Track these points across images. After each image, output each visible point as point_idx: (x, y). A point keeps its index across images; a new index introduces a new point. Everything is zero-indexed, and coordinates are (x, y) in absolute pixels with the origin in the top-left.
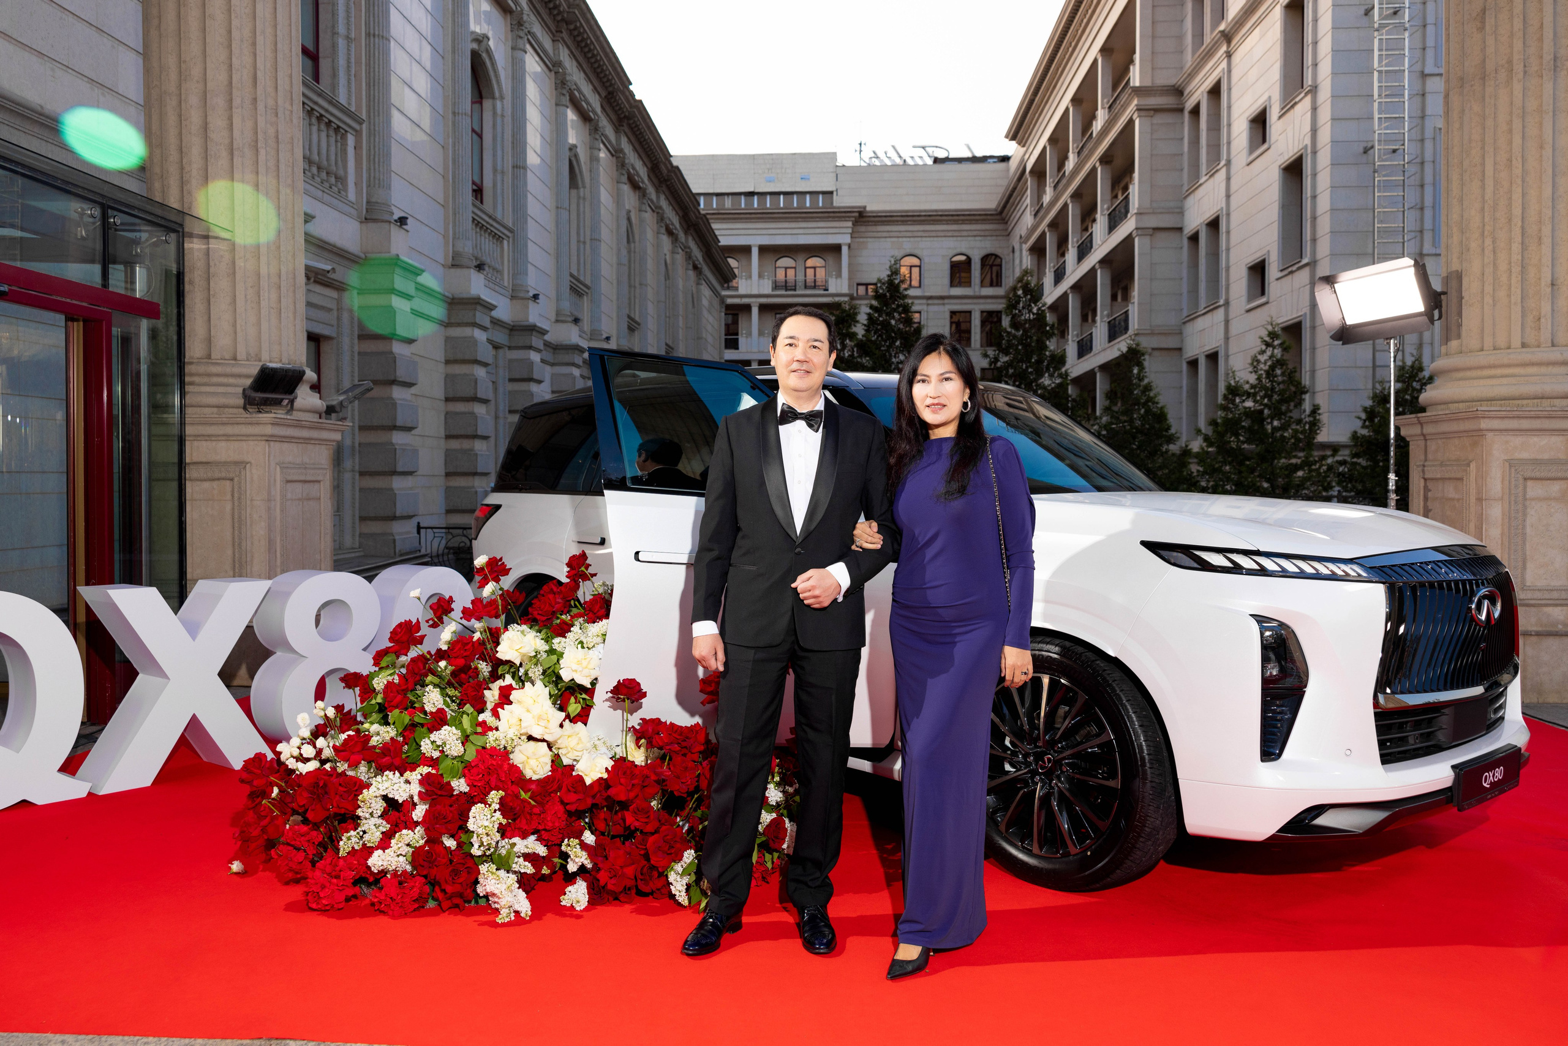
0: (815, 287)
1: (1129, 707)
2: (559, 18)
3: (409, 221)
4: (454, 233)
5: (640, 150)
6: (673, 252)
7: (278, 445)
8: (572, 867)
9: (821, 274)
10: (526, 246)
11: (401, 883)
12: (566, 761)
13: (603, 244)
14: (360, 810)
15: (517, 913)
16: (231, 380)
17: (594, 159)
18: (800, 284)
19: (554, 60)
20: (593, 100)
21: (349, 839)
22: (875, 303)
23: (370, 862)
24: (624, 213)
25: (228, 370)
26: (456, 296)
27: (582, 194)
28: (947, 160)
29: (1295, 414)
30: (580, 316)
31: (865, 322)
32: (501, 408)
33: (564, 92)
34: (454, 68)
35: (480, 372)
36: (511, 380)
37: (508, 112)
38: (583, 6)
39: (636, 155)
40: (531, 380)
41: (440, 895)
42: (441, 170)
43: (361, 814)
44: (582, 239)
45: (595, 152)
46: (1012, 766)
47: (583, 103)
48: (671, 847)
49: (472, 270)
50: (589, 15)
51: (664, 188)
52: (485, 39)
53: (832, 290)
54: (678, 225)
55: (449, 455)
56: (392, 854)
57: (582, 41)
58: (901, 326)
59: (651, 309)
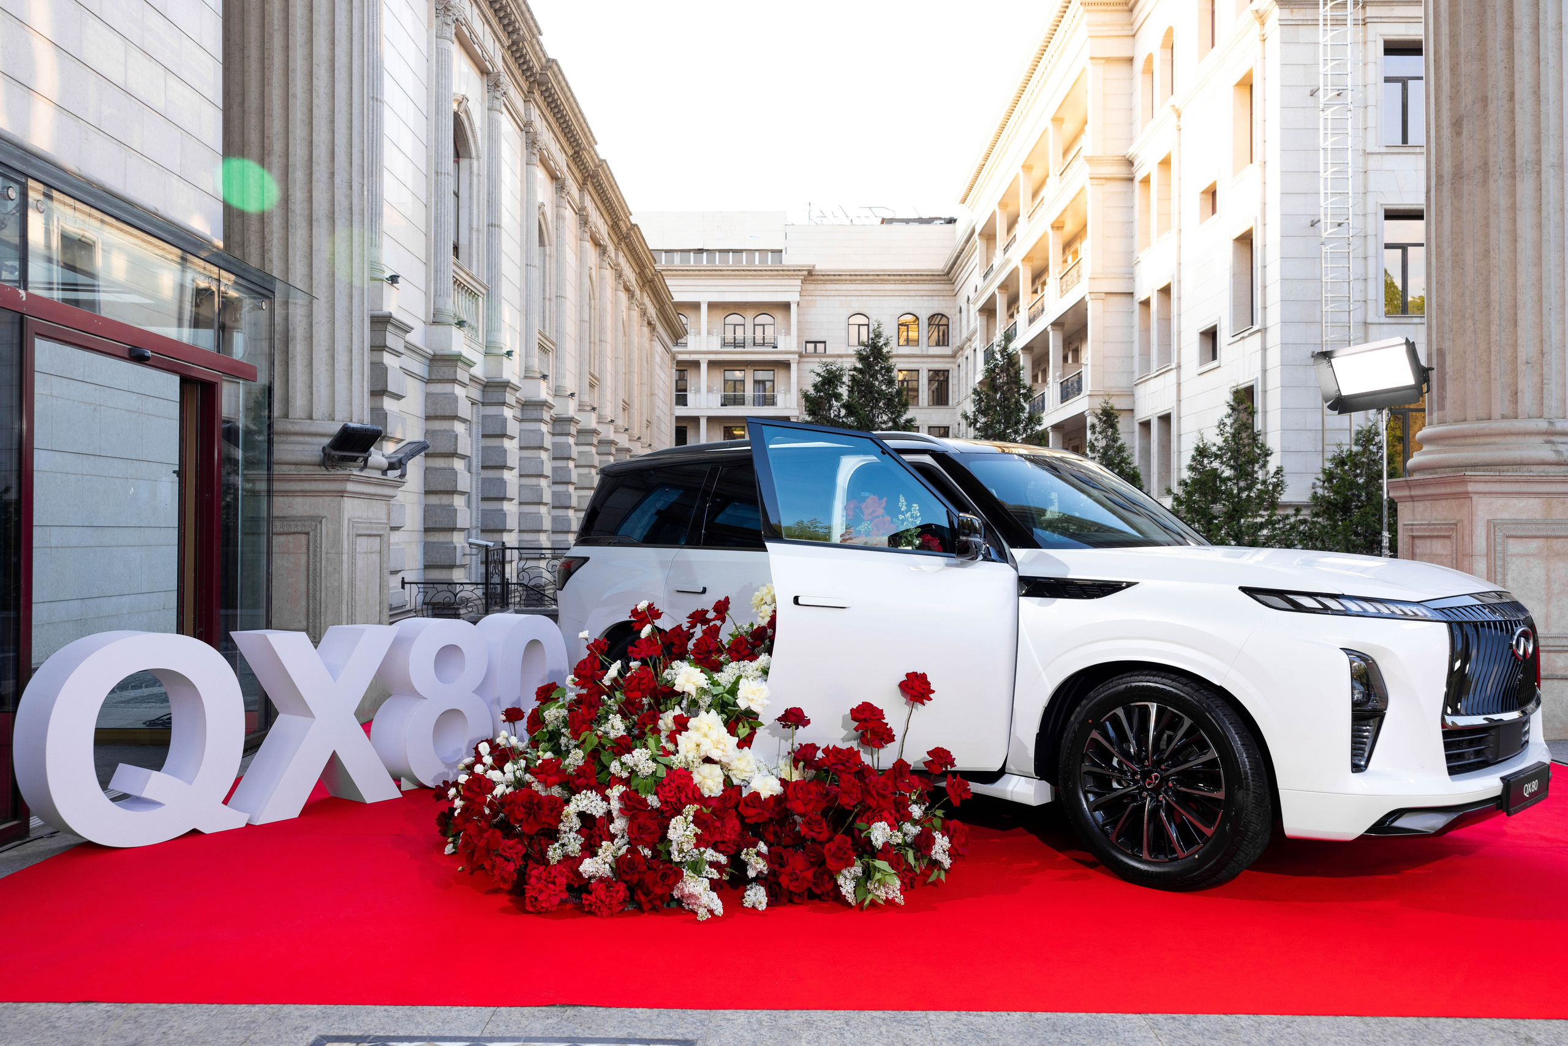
0: (763, 344)
2: (532, 79)
3: (400, 279)
4: (436, 291)
5: (602, 209)
6: (629, 309)
7: (350, 499)
8: (752, 874)
9: (769, 331)
10: (500, 303)
11: (607, 887)
12: (736, 782)
13: (567, 301)
14: (561, 825)
15: (711, 912)
16: (307, 439)
17: (559, 217)
18: (749, 341)
19: (525, 120)
20: (560, 160)
21: (555, 850)
22: (859, 366)
23: (581, 869)
24: (587, 271)
25: (305, 429)
26: (437, 353)
27: (548, 252)
28: (891, 221)
29: (1260, 475)
30: (546, 373)
31: (850, 383)
32: (474, 463)
33: (535, 151)
34: (437, 129)
35: (459, 428)
36: (484, 436)
37: (484, 172)
38: (556, 68)
39: (598, 213)
40: (503, 435)
41: (643, 898)
42: (423, 229)
43: (563, 828)
44: (548, 296)
45: (562, 210)
46: (1120, 783)
47: (551, 162)
48: (845, 853)
49: (455, 330)
50: (560, 77)
51: (623, 245)
52: (465, 100)
53: (781, 348)
54: (634, 282)
55: (428, 511)
56: (600, 861)
57: (552, 102)
58: (884, 387)
59: (609, 365)
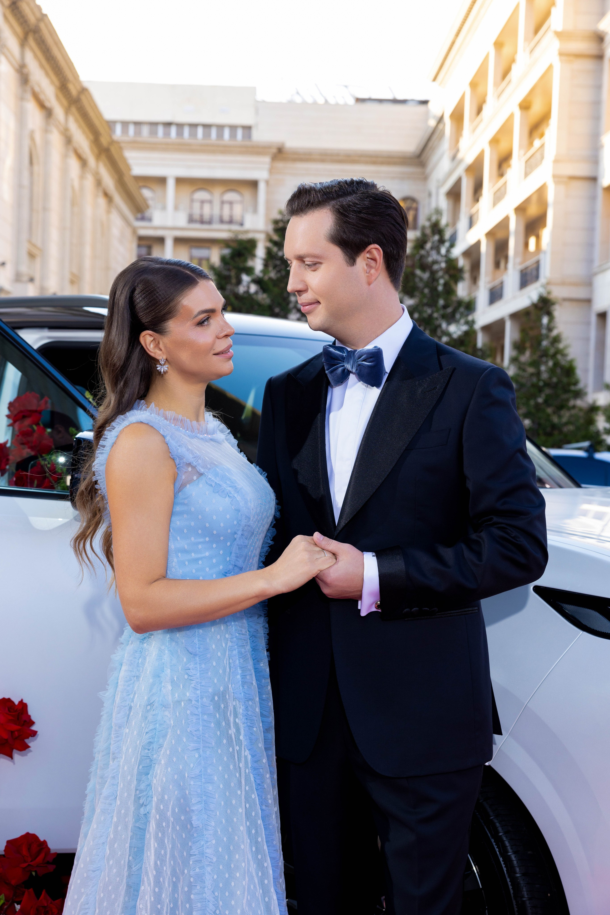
0: (230, 222)
1: (507, 843)
5: (47, 68)
6: (82, 177)
9: (237, 209)
18: (216, 218)
24: (27, 134)
39: (42, 72)
51: (74, 109)
53: (247, 226)
54: (87, 150)
59: (54, 235)
